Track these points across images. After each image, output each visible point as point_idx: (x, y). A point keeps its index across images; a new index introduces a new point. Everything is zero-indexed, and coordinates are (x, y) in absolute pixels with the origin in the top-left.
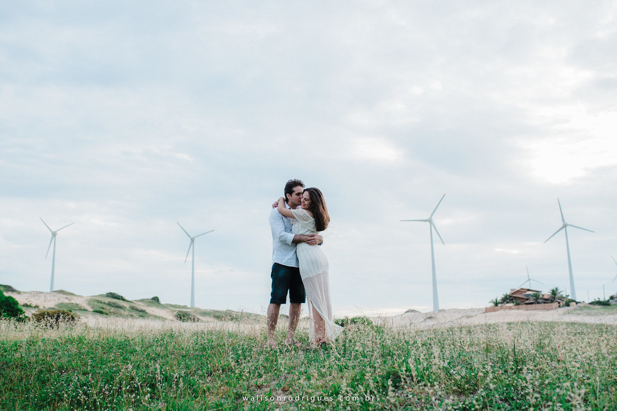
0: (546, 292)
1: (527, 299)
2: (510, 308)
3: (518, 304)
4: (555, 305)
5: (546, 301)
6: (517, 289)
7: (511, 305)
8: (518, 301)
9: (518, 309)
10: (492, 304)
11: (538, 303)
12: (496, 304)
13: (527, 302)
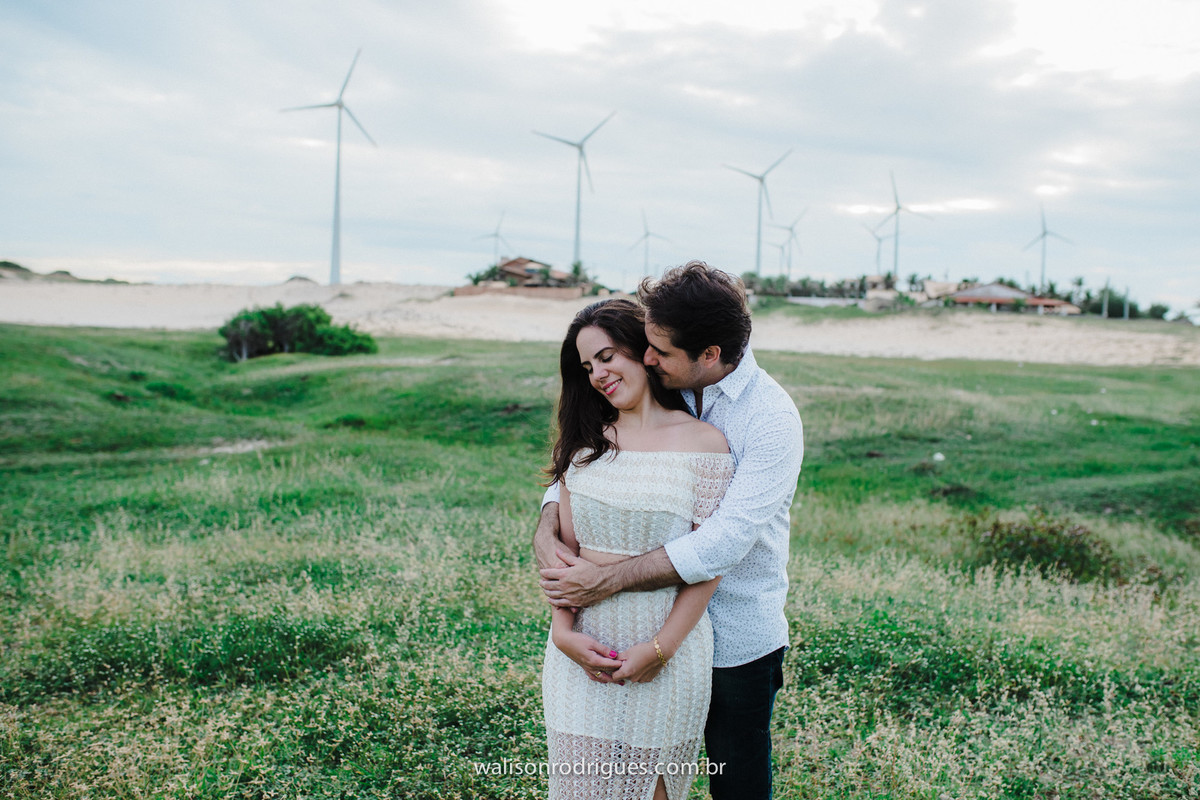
0: (562, 268)
1: (529, 277)
2: (499, 291)
3: (513, 285)
4: (577, 291)
5: (562, 283)
6: (512, 257)
7: (501, 285)
8: (516, 280)
9: (515, 294)
10: (468, 282)
11: (548, 286)
12: (476, 281)
13: (529, 282)
